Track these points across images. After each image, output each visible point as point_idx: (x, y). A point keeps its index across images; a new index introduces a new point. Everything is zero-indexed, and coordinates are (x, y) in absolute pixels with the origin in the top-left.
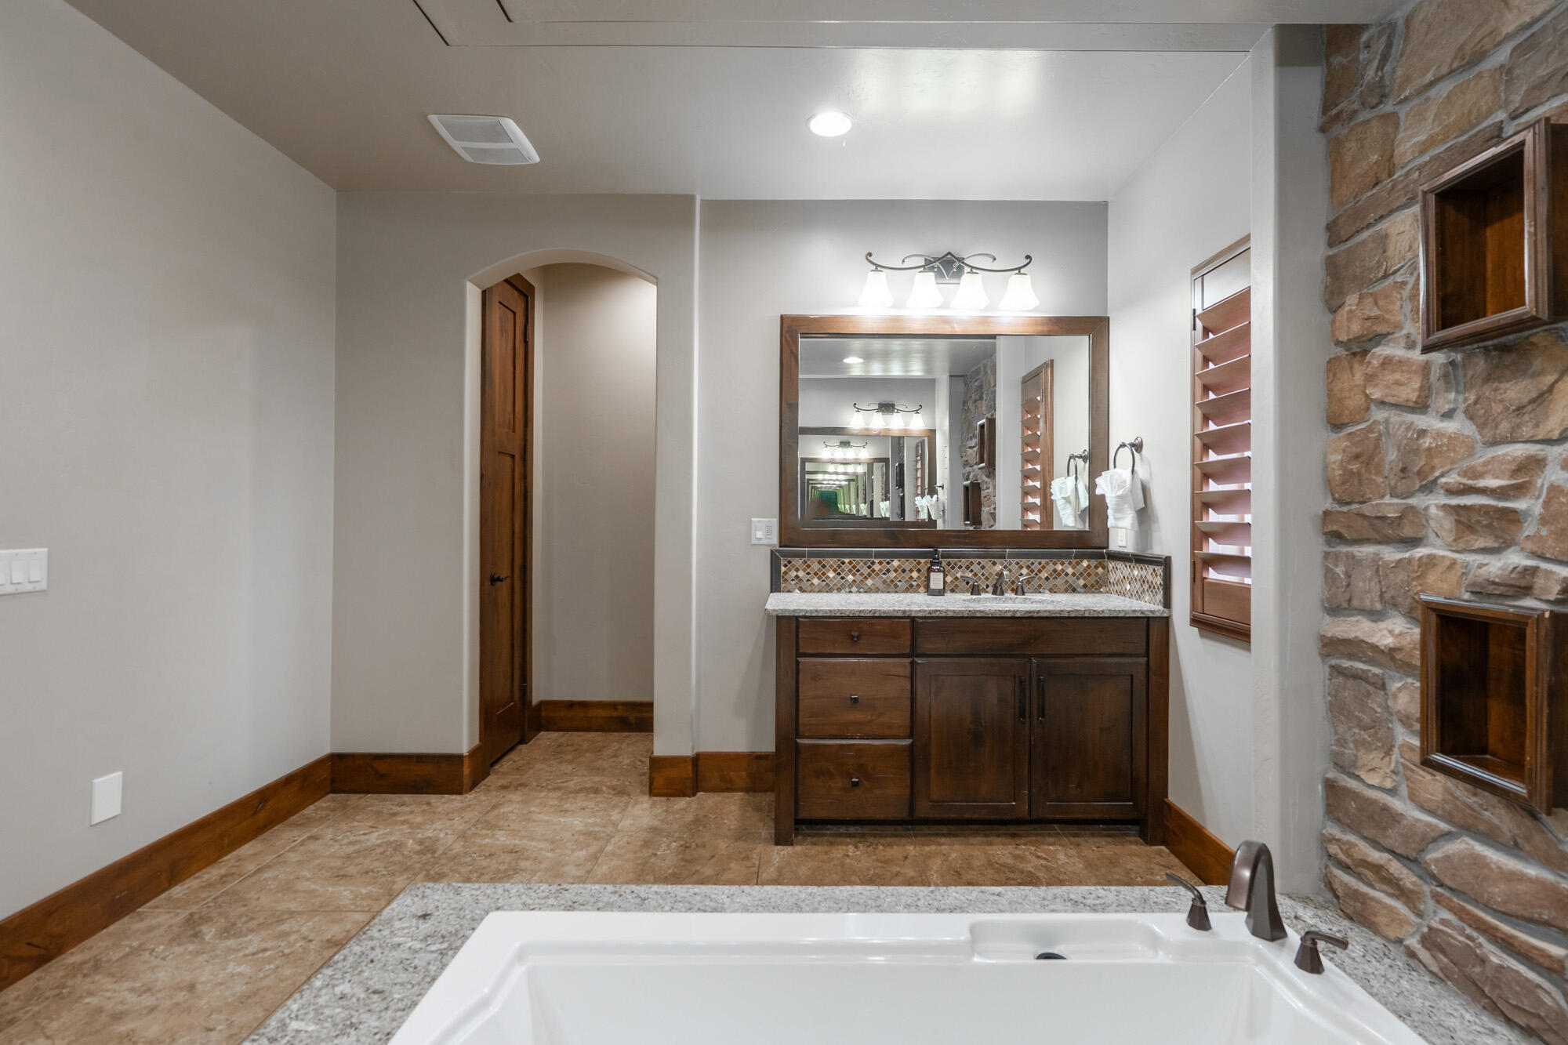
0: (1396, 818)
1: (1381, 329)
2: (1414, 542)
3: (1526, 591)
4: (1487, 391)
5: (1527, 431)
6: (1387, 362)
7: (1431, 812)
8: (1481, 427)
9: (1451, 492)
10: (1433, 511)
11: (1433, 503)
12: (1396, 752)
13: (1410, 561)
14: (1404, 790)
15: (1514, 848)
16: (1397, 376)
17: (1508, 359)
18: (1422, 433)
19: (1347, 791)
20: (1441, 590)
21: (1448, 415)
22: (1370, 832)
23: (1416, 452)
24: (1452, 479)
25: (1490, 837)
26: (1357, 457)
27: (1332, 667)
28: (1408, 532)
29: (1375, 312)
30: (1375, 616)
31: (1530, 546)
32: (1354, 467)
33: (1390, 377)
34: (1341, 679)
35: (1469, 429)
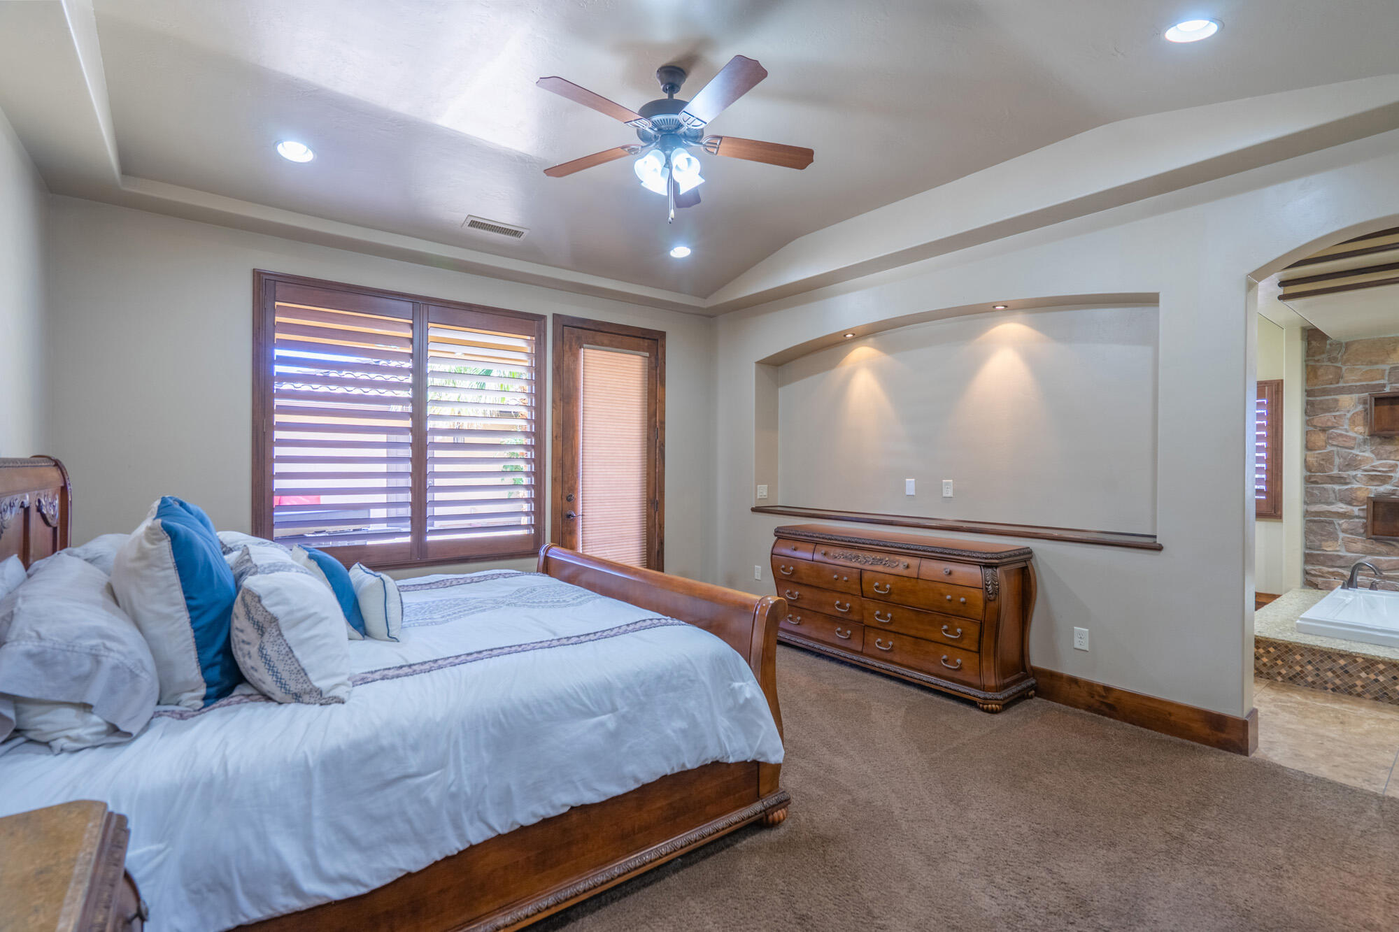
0: (1341, 557)
1: (1336, 425)
2: (1347, 484)
3: (1394, 494)
4: (1379, 447)
5: (1392, 457)
6: (1341, 435)
7: (1356, 553)
8: (1376, 456)
9: (1366, 471)
10: (1359, 475)
11: (1359, 473)
12: (1340, 541)
13: (1351, 489)
14: (1343, 549)
15: (1388, 554)
16: (1345, 439)
17: (1387, 440)
18: (1357, 455)
19: (1318, 554)
20: (1362, 495)
21: (1364, 452)
22: (1330, 564)
23: (1355, 460)
24: (1367, 467)
25: (1380, 554)
26: (1323, 460)
27: (1307, 520)
28: (1348, 481)
29: (1335, 421)
30: (1332, 504)
31: (1396, 484)
32: (1322, 462)
33: (1340, 439)
34: (1311, 524)
35: (1372, 456)
